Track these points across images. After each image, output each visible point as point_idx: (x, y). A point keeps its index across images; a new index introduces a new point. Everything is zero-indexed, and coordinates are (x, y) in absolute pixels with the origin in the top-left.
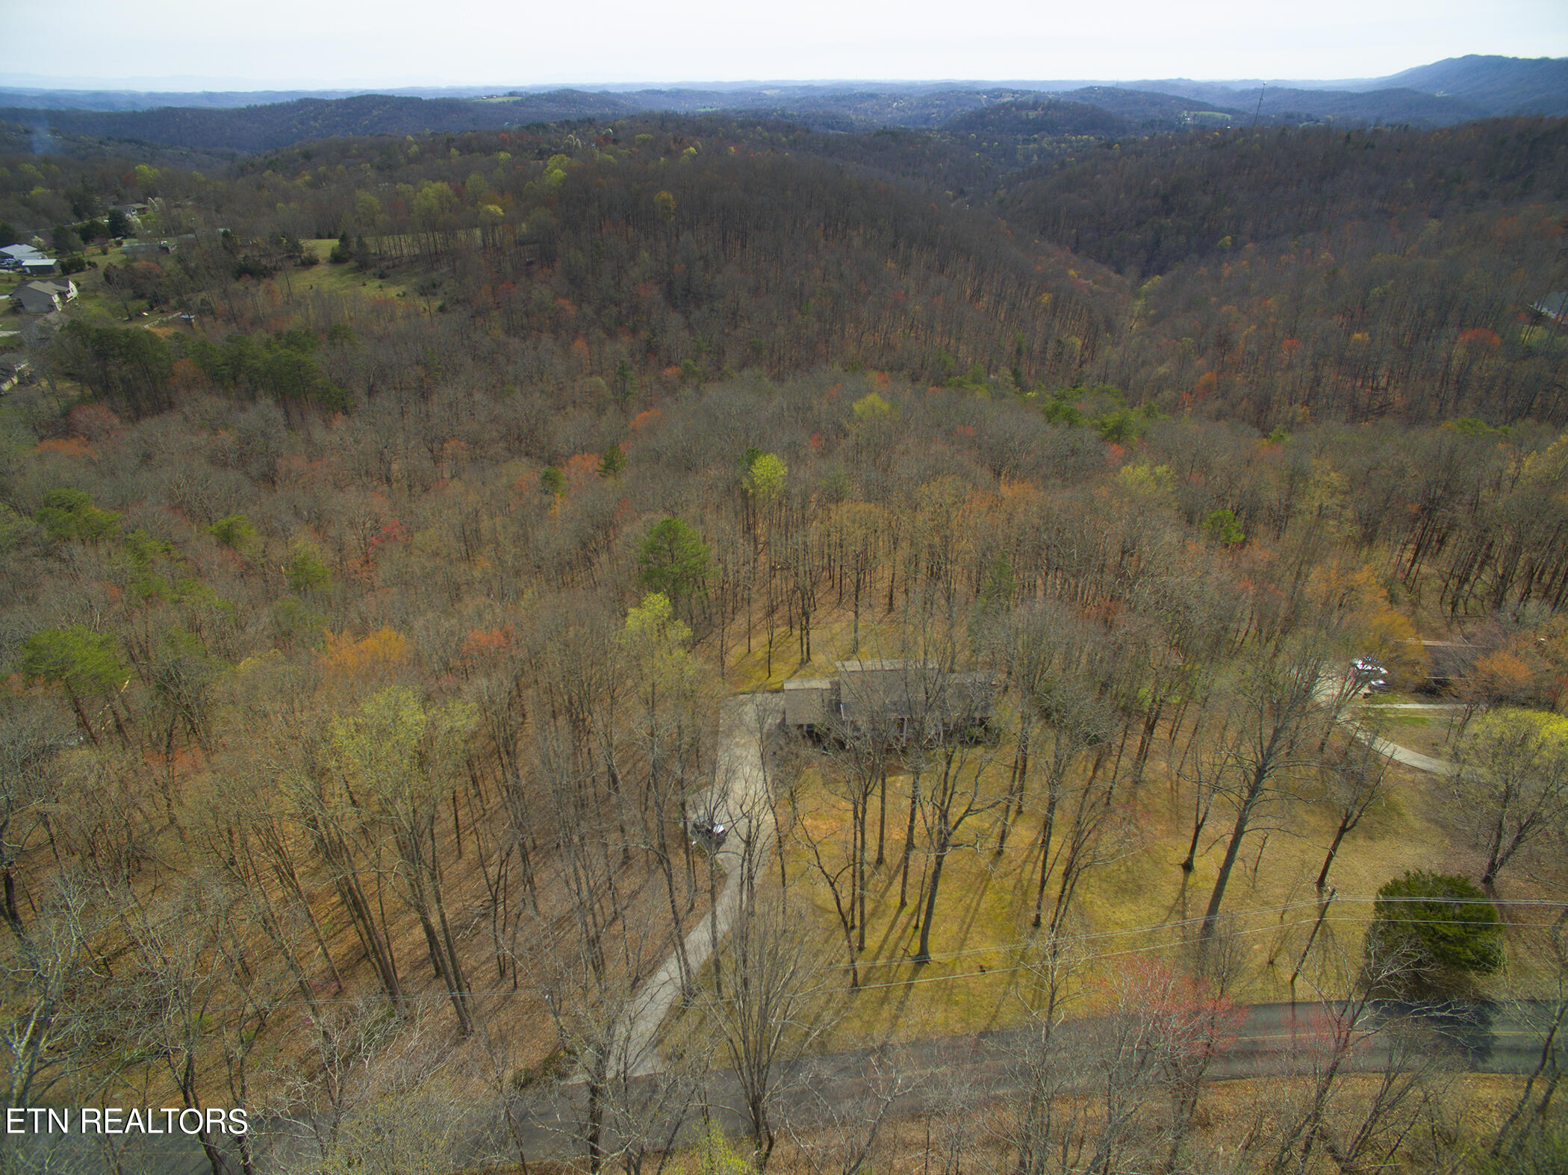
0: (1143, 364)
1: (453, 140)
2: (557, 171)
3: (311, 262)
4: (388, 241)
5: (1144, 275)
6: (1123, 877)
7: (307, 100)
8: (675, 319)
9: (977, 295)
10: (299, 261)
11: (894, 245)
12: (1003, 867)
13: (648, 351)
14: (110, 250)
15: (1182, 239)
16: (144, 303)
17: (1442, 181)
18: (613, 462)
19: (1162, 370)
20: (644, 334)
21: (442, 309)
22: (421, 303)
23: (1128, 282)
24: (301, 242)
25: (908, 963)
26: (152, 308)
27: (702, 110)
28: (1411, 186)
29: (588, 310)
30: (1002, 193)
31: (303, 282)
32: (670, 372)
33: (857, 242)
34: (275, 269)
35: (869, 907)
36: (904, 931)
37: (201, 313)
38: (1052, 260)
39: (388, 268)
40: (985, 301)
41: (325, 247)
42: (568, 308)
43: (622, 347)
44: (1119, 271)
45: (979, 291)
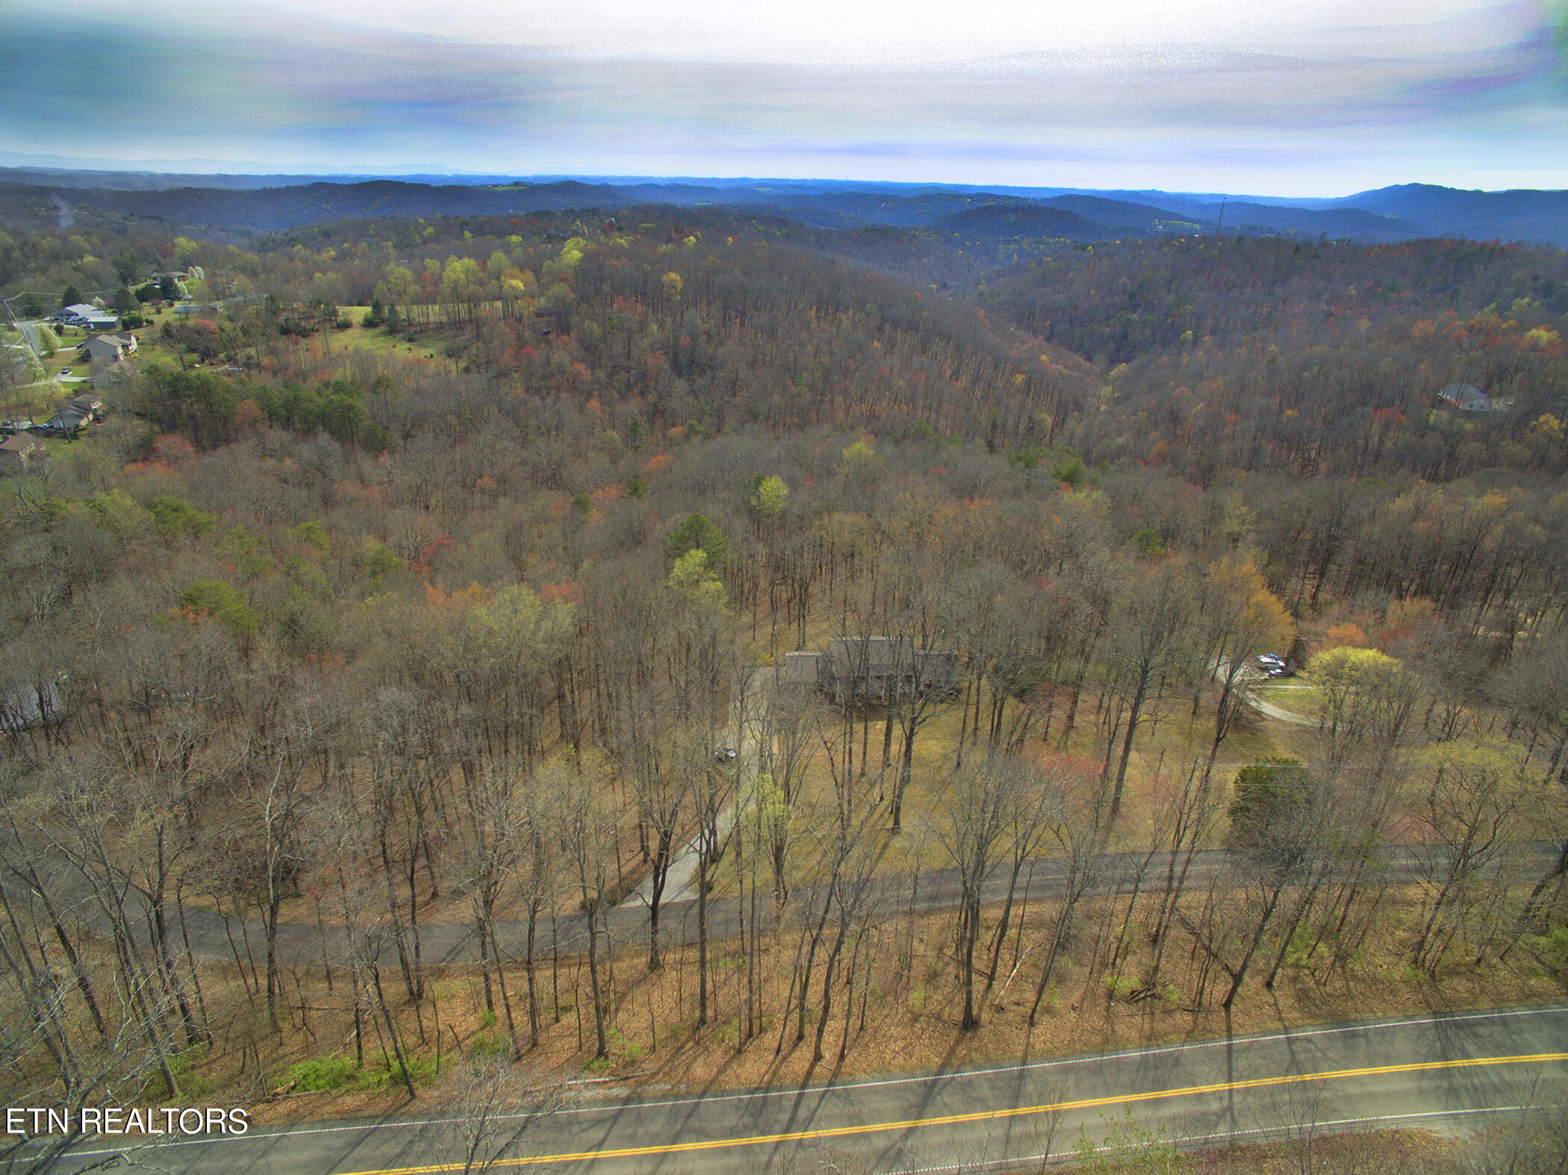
0: (1106, 435)
1: (467, 224)
2: (574, 252)
3: (345, 326)
4: (416, 310)
5: (1113, 363)
7: (320, 183)
8: (681, 385)
9: (956, 374)
10: (335, 324)
11: (880, 328)
13: (655, 413)
14: (163, 310)
15: (1147, 332)
16: (196, 356)
17: (1380, 289)
18: (636, 489)
19: (1120, 440)
20: (652, 398)
21: (467, 370)
22: (451, 364)
23: (1097, 370)
24: (337, 307)
25: (885, 833)
26: (203, 361)
27: (698, 204)
28: (1354, 292)
29: (601, 374)
30: (982, 287)
31: (340, 342)
32: (675, 432)
33: (846, 324)
34: (313, 330)
37: (248, 366)
38: (1026, 346)
39: (416, 333)
40: (963, 382)
41: (359, 313)
42: (584, 371)
43: (633, 407)
44: (1089, 359)
45: (958, 371)
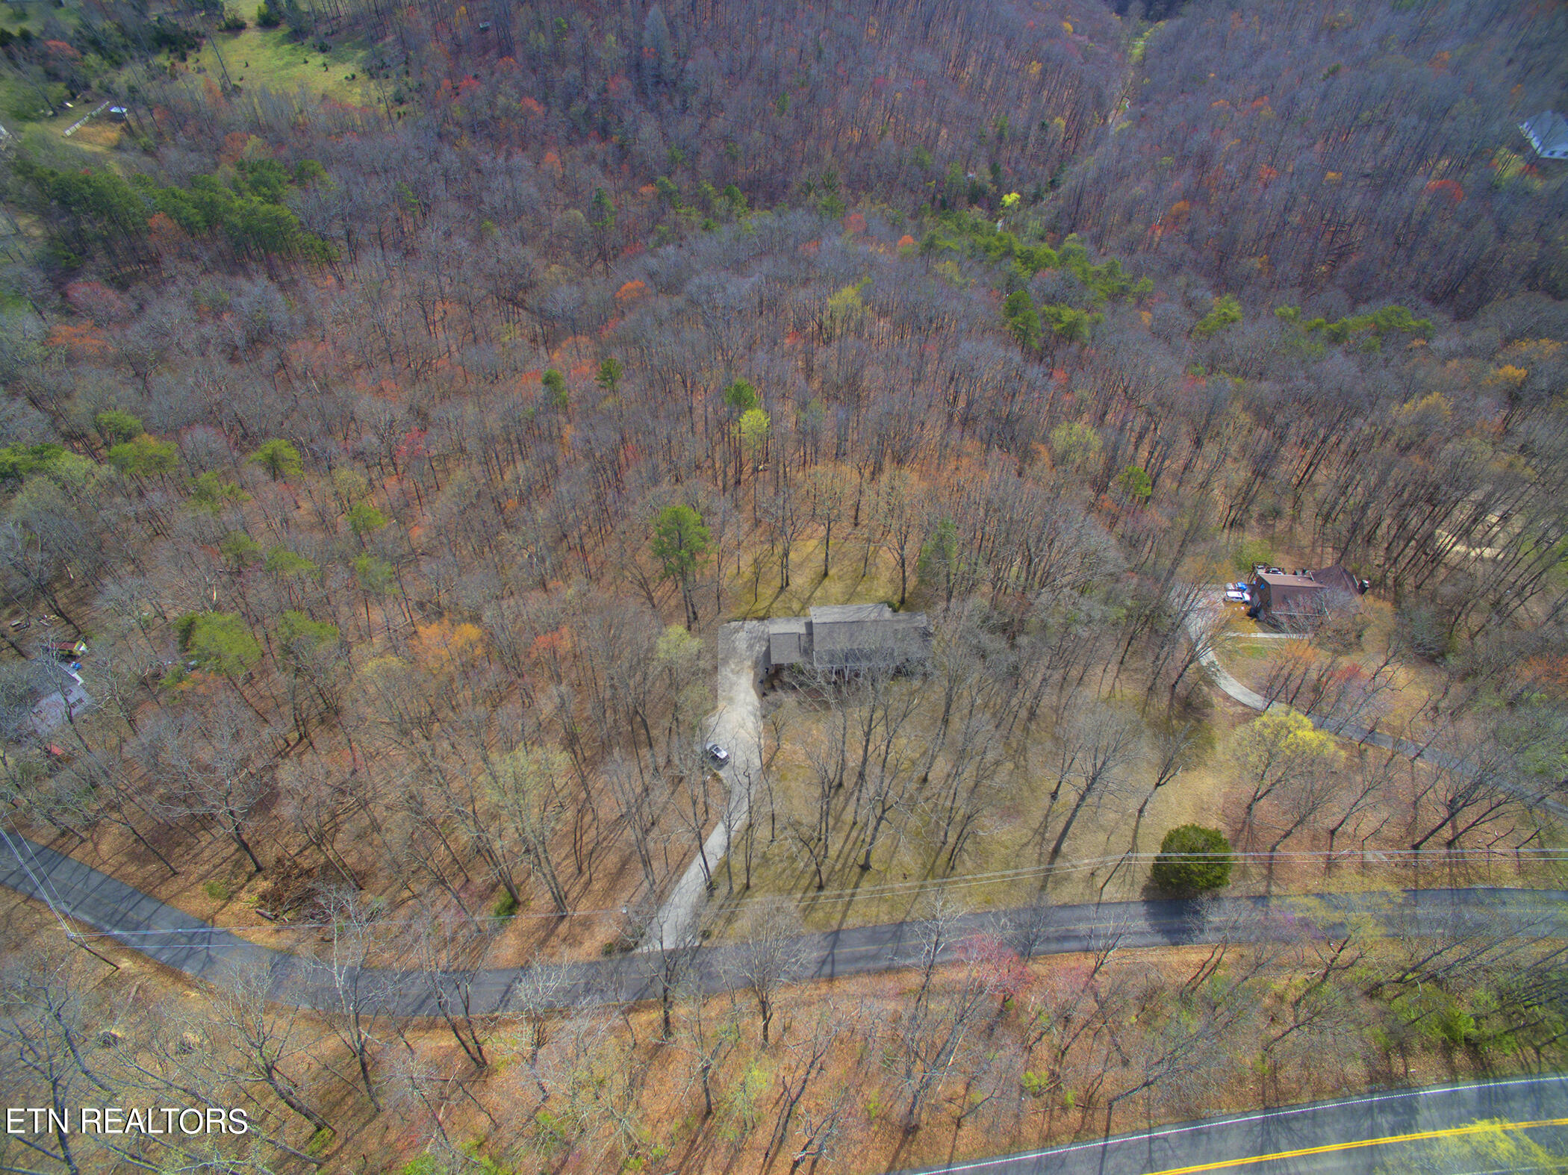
3: (237, 26)
5: (1149, 16)
6: (1008, 803)
10: (223, 23)
12: (927, 793)
16: (62, 88)
20: (616, 138)
21: (398, 98)
25: (857, 870)
26: (73, 95)
32: (647, 191)
34: (198, 35)
35: (831, 822)
36: (854, 843)
37: (132, 103)
39: (326, 34)
42: (534, 108)
44: (1122, 11)
